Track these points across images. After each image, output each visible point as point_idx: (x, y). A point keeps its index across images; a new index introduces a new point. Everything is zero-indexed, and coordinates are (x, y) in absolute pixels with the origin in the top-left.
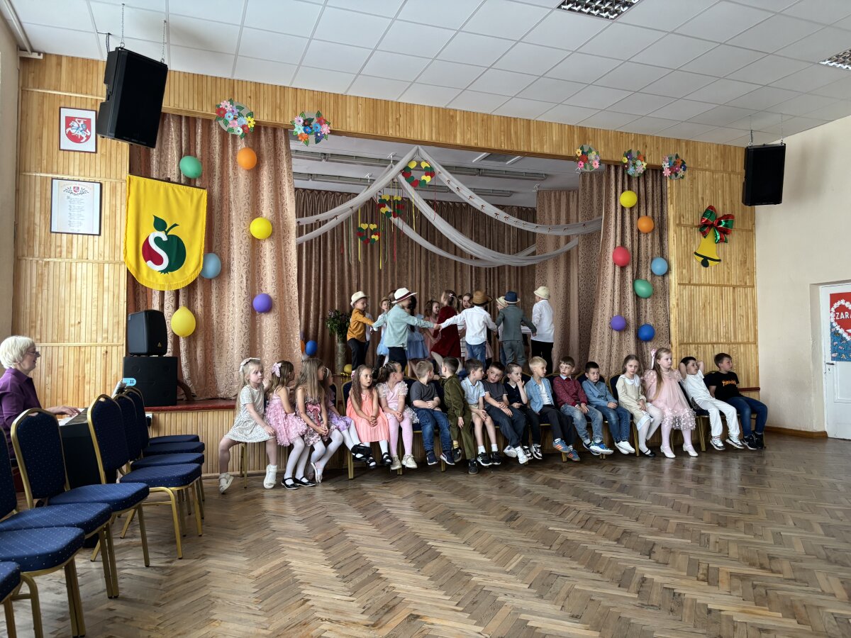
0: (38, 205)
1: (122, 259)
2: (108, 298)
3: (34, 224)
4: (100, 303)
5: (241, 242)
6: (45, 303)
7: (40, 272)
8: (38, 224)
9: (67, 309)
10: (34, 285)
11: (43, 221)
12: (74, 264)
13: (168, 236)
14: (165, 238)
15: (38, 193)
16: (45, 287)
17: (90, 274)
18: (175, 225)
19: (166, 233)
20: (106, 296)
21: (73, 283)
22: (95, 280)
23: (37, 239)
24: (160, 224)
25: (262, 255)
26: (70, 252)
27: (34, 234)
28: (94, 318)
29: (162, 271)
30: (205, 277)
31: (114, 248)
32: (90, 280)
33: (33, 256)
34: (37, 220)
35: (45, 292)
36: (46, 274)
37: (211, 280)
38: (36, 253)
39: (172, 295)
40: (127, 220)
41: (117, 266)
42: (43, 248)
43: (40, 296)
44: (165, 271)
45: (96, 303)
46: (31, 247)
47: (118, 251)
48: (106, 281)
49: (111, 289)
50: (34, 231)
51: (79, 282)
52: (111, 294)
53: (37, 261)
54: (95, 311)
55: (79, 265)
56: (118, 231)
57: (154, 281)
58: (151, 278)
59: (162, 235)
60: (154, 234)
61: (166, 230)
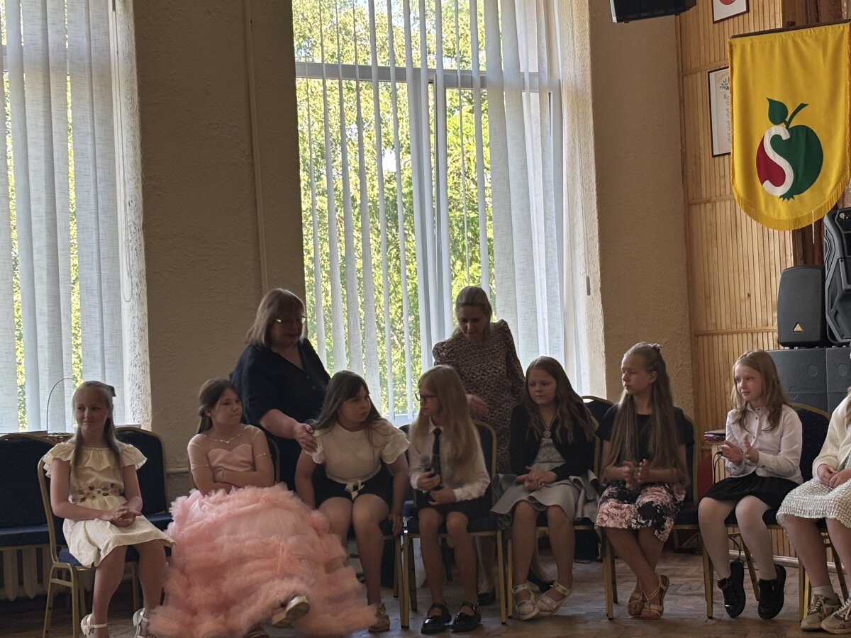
0: (701, 118)
2: (774, 252)
3: (700, 147)
4: (767, 260)
7: (709, 221)
8: (703, 146)
11: (706, 141)
13: (790, 130)
14: (785, 135)
15: (700, 98)
16: (714, 243)
18: (802, 106)
19: (787, 124)
20: (771, 249)
21: (739, 232)
23: (703, 169)
24: (778, 112)
27: (700, 164)
28: (763, 287)
29: (784, 197)
33: (701, 197)
34: (702, 142)
35: (715, 249)
36: (714, 223)
38: (704, 193)
42: (709, 183)
43: (711, 256)
44: (787, 196)
45: (762, 262)
46: (699, 184)
50: (700, 158)
52: (777, 244)
53: (705, 205)
54: (762, 273)
57: (776, 215)
58: (771, 209)
59: (782, 131)
60: (770, 131)
61: (787, 120)
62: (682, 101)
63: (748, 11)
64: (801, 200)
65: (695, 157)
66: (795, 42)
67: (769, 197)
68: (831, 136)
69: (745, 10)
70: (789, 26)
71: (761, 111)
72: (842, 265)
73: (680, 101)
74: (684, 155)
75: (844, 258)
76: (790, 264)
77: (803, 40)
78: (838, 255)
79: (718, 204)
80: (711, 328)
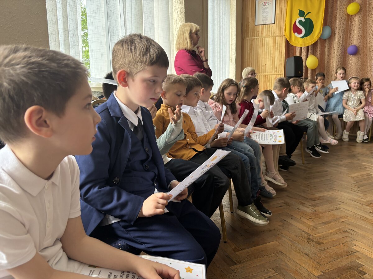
0: (250, 14)
1: (284, 34)
2: (277, 53)
3: (249, 22)
4: (274, 55)
5: (342, 18)
6: (253, 57)
7: (251, 44)
8: (250, 22)
9: (261, 59)
10: (249, 49)
11: (252, 21)
12: (264, 39)
13: (305, 19)
14: (303, 20)
15: (250, 8)
16: (253, 50)
17: (270, 43)
18: (309, 13)
19: (304, 17)
20: (276, 52)
21: (263, 47)
22: (272, 45)
23: (250, 29)
24: (301, 14)
25: (353, 24)
26: (262, 33)
27: (249, 27)
28: (271, 62)
29: (301, 37)
30: (322, 38)
31: (280, 28)
32: (270, 45)
33: (248, 37)
34: (250, 21)
35: (253, 52)
36: (253, 44)
37: (325, 40)
38: (250, 36)
39: (305, 49)
40: (286, 14)
41: (281, 37)
42: (252, 32)
43: (251, 54)
44: (303, 37)
45: (272, 55)
46: (248, 33)
47: (282, 30)
48: (276, 45)
49: (278, 48)
50: (249, 26)
51: (266, 46)
52: (278, 51)
53: (250, 39)
54: (272, 59)
55: (266, 39)
56: (282, 20)
57: (298, 42)
59: (303, 19)
60: (298, 19)
61: (305, 16)
65: (246, 25)
68: (317, 22)
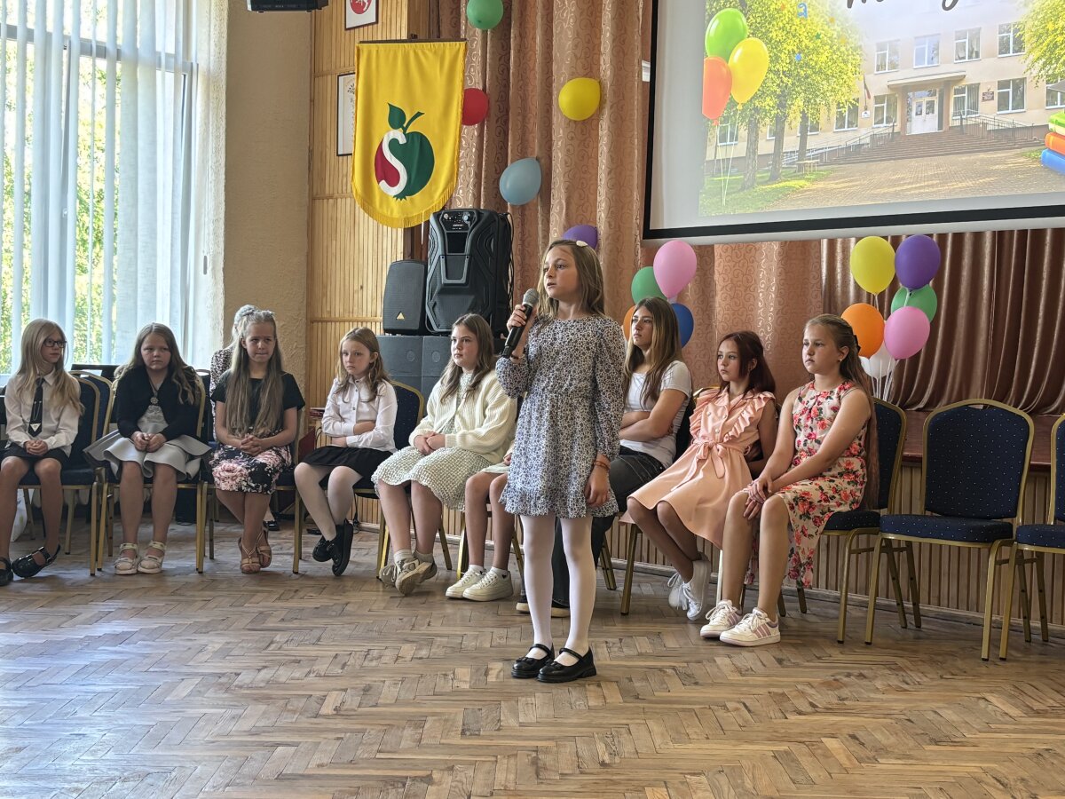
0: (329, 118)
2: (386, 249)
3: (326, 146)
4: (380, 256)
6: (333, 259)
7: (330, 216)
8: (329, 145)
9: (352, 266)
11: (332, 140)
13: (407, 136)
14: (402, 140)
15: (329, 99)
16: (334, 236)
18: (419, 114)
19: (405, 130)
20: (385, 246)
21: (357, 228)
23: (328, 167)
24: (397, 118)
27: (326, 162)
28: (374, 280)
29: (397, 196)
32: (371, 222)
33: (325, 193)
34: (328, 141)
35: (334, 243)
36: (335, 218)
38: (327, 189)
40: (357, 118)
42: (332, 179)
43: (330, 249)
44: (401, 196)
45: (376, 257)
46: (323, 180)
49: (389, 233)
50: (326, 156)
51: (361, 226)
52: (390, 242)
53: (328, 199)
54: (374, 268)
57: (389, 213)
58: (385, 207)
59: (399, 136)
60: (389, 134)
61: (405, 125)
62: (312, 101)
63: (377, 22)
64: (412, 201)
65: (322, 153)
66: (416, 54)
67: (383, 195)
68: (442, 145)
69: (375, 21)
70: (413, 38)
71: (382, 116)
72: (442, 261)
73: (311, 101)
74: (311, 152)
75: (445, 255)
76: (400, 257)
77: (424, 53)
78: (440, 252)
79: (339, 200)
80: (325, 316)
